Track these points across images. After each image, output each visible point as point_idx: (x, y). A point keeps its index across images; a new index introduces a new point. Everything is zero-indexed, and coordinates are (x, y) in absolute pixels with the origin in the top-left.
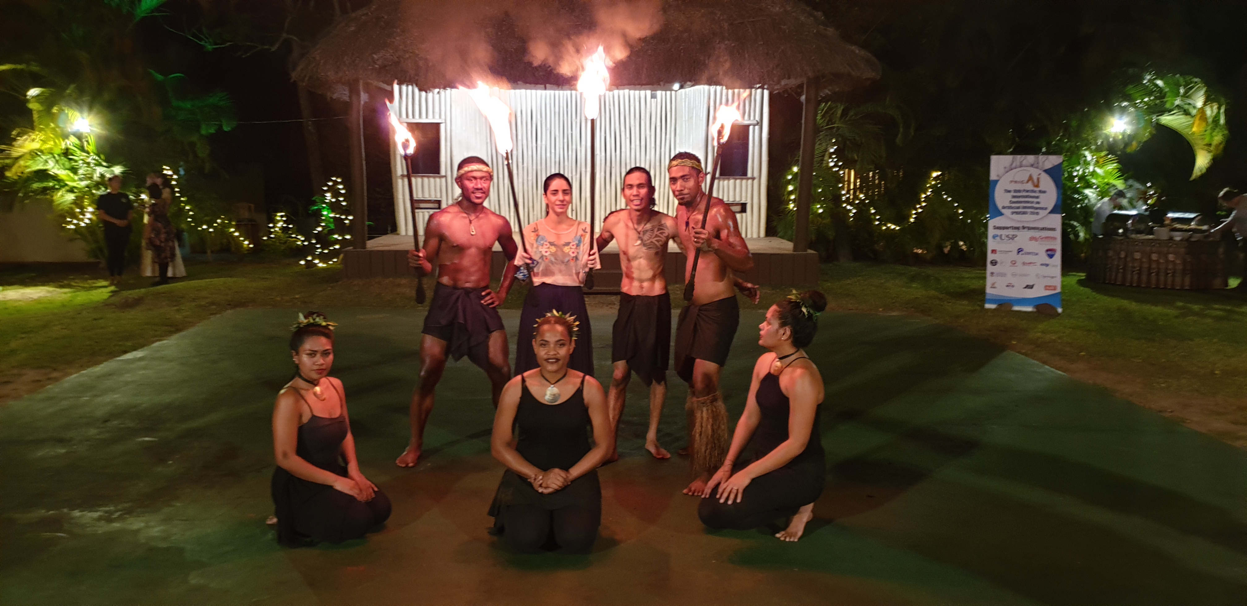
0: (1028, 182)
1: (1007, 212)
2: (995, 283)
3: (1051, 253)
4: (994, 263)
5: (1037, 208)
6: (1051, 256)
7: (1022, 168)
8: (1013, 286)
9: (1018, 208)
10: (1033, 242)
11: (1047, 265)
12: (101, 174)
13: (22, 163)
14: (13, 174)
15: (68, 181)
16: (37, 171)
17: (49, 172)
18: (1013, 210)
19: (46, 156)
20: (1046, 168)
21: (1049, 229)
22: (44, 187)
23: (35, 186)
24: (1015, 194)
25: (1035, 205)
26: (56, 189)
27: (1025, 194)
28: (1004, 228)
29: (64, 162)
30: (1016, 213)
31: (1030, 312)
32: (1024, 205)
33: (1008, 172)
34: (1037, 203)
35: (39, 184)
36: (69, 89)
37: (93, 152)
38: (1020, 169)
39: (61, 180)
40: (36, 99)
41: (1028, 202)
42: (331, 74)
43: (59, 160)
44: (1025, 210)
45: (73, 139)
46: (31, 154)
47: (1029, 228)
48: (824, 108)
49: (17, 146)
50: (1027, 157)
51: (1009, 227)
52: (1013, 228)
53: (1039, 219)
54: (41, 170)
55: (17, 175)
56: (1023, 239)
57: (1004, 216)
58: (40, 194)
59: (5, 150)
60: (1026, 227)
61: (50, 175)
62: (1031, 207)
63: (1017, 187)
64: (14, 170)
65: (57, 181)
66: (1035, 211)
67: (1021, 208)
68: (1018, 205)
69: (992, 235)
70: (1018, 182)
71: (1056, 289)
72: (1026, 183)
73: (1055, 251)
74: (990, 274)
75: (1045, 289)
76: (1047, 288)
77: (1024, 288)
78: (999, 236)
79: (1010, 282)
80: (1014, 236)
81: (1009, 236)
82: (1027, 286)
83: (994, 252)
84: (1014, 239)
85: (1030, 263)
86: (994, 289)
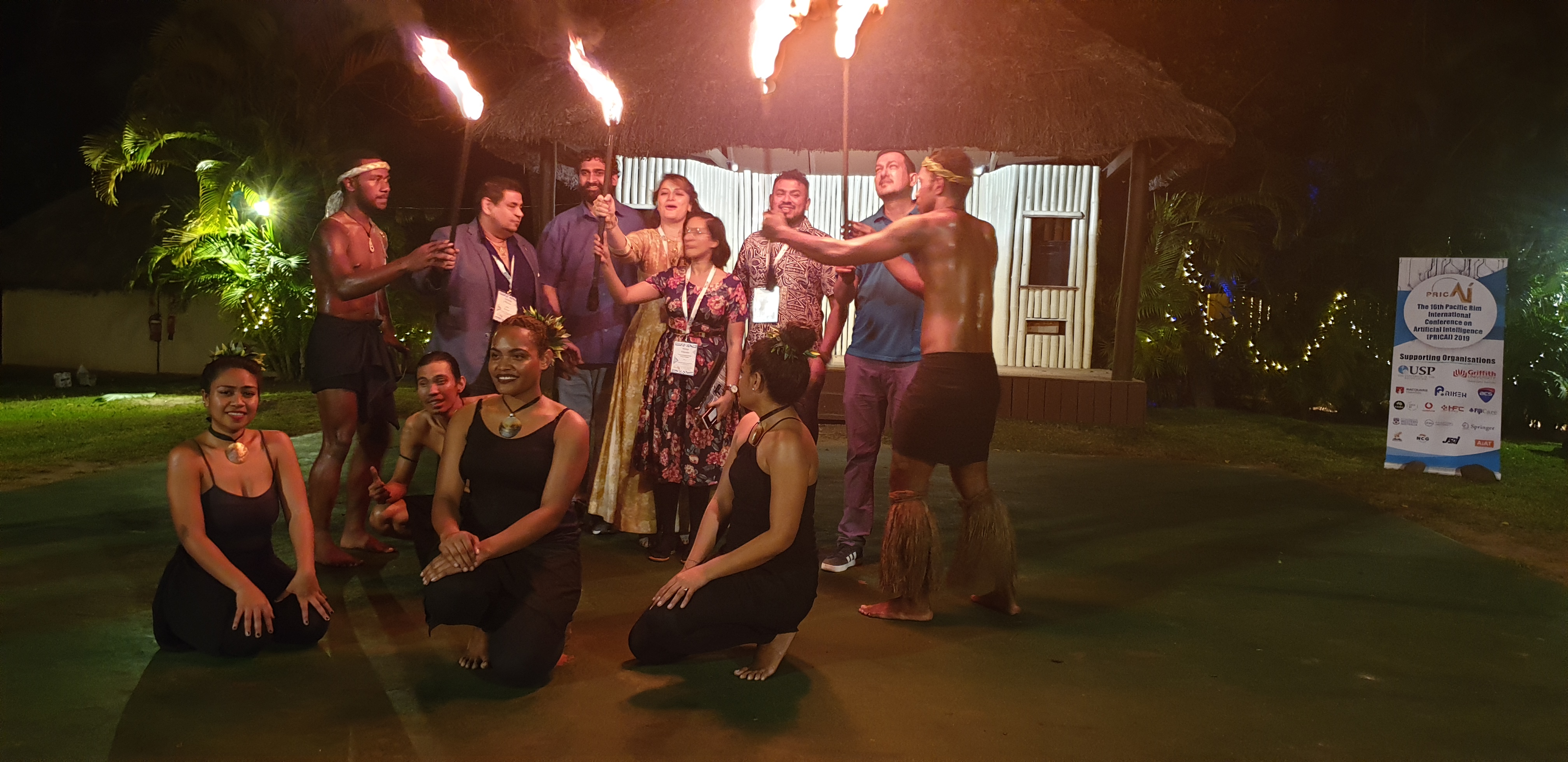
0: (1454, 294)
1: (1421, 336)
2: (1400, 433)
3: (1486, 395)
4: (1400, 405)
5: (1468, 331)
6: (1486, 399)
7: (1445, 276)
8: (1427, 439)
9: (1438, 330)
10: (1460, 377)
11: (1480, 411)
12: (275, 265)
13: (190, 250)
14: (180, 263)
15: (239, 272)
16: (207, 260)
17: (220, 262)
18: (1430, 333)
19: (220, 243)
20: (1481, 276)
21: (1484, 361)
22: (212, 279)
23: (203, 278)
24: (1433, 311)
25: (1463, 327)
26: (225, 282)
27: (1449, 311)
28: (1416, 358)
29: (239, 250)
30: (1435, 337)
31: (1451, 476)
32: (1446, 326)
33: (1424, 280)
34: (1466, 323)
35: (208, 275)
36: (245, 163)
37: (270, 240)
38: (1443, 276)
39: (232, 272)
40: (207, 173)
41: (1452, 322)
42: (512, 132)
43: (234, 248)
44: (1448, 333)
45: (250, 224)
46: (203, 240)
47: (1453, 359)
48: (1177, 200)
49: (188, 230)
50: (1454, 259)
51: (1424, 357)
52: (1428, 358)
53: (1471, 345)
54: (211, 259)
55: (184, 264)
56: (1444, 373)
57: (1416, 340)
58: (210, 287)
59: (173, 234)
60: (1449, 357)
61: (221, 265)
62: (1459, 330)
63: (1438, 301)
64: (181, 258)
65: (227, 272)
66: (1463, 335)
67: (1442, 329)
68: (1437, 326)
69: (1398, 367)
70: (1439, 295)
71: (1492, 445)
72: (1451, 296)
73: (1493, 391)
74: (1393, 421)
75: (1476, 445)
76: (1479, 443)
77: (1444, 442)
78: (1409, 368)
79: (1423, 433)
80: (1431, 369)
81: (1423, 369)
82: (1448, 439)
83: (1400, 392)
84: (1431, 373)
85: (1454, 408)
86: (1399, 442)
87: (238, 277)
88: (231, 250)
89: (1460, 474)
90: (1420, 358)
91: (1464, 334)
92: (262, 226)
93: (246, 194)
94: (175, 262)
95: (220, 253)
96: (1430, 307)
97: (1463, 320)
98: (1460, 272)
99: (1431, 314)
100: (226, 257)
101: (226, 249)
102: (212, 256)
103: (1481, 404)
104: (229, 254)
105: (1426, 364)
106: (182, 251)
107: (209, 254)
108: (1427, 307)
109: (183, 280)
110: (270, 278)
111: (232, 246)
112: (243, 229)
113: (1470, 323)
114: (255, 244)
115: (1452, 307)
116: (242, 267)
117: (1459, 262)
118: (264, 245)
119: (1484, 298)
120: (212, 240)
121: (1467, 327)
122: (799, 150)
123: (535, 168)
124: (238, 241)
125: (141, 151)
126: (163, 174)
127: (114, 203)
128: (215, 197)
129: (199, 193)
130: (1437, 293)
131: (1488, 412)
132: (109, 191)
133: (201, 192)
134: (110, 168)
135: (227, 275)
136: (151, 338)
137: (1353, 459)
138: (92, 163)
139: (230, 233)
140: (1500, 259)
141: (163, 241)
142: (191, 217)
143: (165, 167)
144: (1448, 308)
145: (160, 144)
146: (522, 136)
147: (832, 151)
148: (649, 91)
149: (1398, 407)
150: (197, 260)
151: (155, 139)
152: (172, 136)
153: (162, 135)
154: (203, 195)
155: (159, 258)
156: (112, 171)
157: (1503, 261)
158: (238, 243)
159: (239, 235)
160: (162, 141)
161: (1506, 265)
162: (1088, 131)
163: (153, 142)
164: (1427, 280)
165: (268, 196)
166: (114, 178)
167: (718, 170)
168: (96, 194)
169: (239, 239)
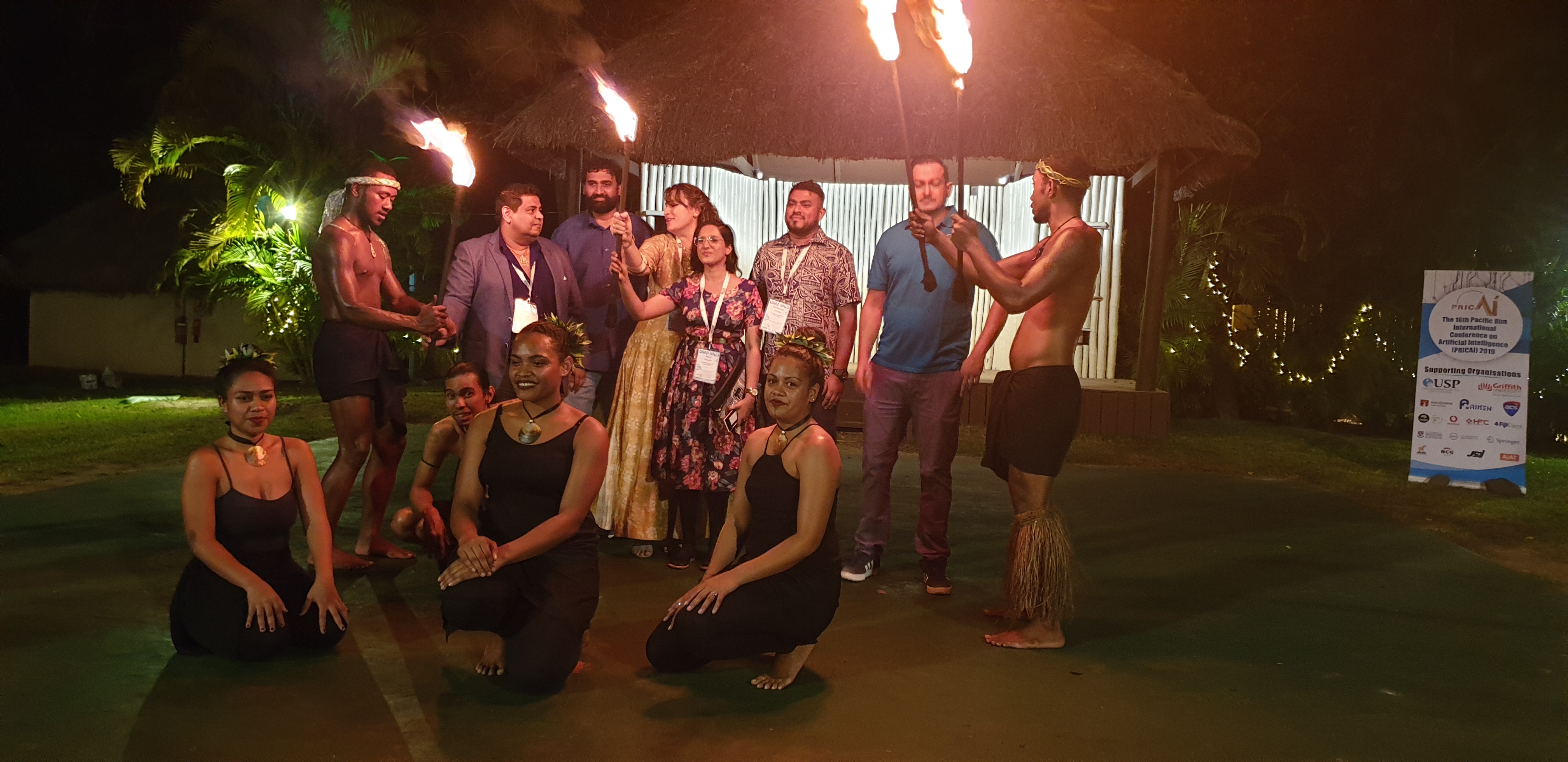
0: (1479, 307)
1: (1446, 348)
2: (1424, 447)
3: (1511, 408)
4: (1424, 418)
5: (1494, 344)
6: (1511, 413)
7: (1472, 288)
8: (1452, 452)
9: (1463, 343)
10: (1485, 391)
11: (1505, 425)
12: (301, 269)
13: (217, 253)
14: (206, 267)
15: (265, 276)
16: (233, 264)
17: (247, 266)
18: (1455, 346)
19: (247, 247)
20: (1506, 289)
21: (1509, 374)
22: (238, 283)
23: (229, 281)
24: (1458, 324)
25: (1488, 340)
26: (251, 286)
27: (1474, 324)
28: (1440, 370)
29: (266, 255)
30: (1460, 349)
31: (1476, 490)
32: (1472, 339)
33: (1449, 292)
34: (1491, 337)
35: (234, 278)
36: (272, 167)
37: (296, 244)
38: (1469, 289)
39: (259, 276)
40: (235, 177)
41: (1478, 335)
42: (538, 138)
43: (260, 252)
44: (1473, 346)
45: (277, 228)
46: (229, 243)
47: (1478, 372)
48: (1202, 212)
49: (215, 233)
50: (1480, 272)
51: (1449, 370)
52: (1454, 371)
53: (1497, 359)
54: (238, 263)
55: (210, 268)
56: (1469, 386)
57: (1441, 353)
58: (235, 291)
59: (201, 238)
60: (1474, 370)
61: (247, 269)
62: (1483, 343)
63: (1463, 314)
64: (208, 261)
65: (253, 276)
66: (1488, 348)
67: (1467, 343)
68: (1463, 339)
69: (1423, 380)
70: (1464, 308)
71: (1517, 459)
72: (1476, 309)
73: (1519, 405)
74: (1417, 434)
75: (1501, 459)
76: (1504, 457)
77: (1468, 456)
78: (1434, 381)
79: (1447, 447)
80: (1456, 382)
81: (1448, 382)
82: (1473, 453)
83: (1424, 403)
84: (1456, 386)
85: (1479, 421)
86: (1422, 455)
87: (264, 281)
88: (257, 254)
89: (1484, 488)
90: (1445, 371)
91: (1490, 347)
92: (288, 230)
93: (273, 198)
94: (202, 266)
95: (246, 256)
96: (1455, 320)
97: (1489, 333)
98: (1486, 285)
99: (1455, 327)
100: (252, 261)
101: (252, 253)
102: (238, 259)
103: (1505, 417)
104: (255, 258)
105: (1451, 377)
106: (209, 254)
107: (236, 257)
108: (1452, 320)
109: (209, 284)
110: (296, 282)
111: (258, 250)
112: (270, 233)
113: (1495, 337)
114: (281, 248)
115: (1477, 320)
116: (268, 270)
117: (1485, 275)
118: (290, 249)
119: (1509, 310)
120: (239, 244)
121: (1492, 341)
122: (824, 158)
123: (561, 174)
124: (265, 245)
125: (170, 154)
126: (190, 177)
127: (142, 206)
128: (242, 200)
129: (226, 196)
130: (1462, 306)
131: (1514, 426)
132: (137, 194)
133: (228, 196)
134: (140, 171)
135: (253, 278)
136: (177, 341)
137: (1377, 472)
138: (121, 166)
139: (256, 237)
140: (1527, 273)
141: (191, 244)
142: (217, 221)
143: (193, 171)
144: (1473, 321)
145: (188, 148)
146: (549, 143)
147: (857, 160)
148: (675, 99)
149: (1422, 420)
150: (223, 264)
151: (184, 143)
152: (201, 140)
153: (190, 138)
154: (231, 198)
155: (186, 261)
156: (140, 174)
157: (1529, 274)
158: (264, 247)
159: (266, 239)
160: (190, 145)
161: (1531, 278)
162: (1113, 141)
163: (181, 146)
164: (1453, 293)
165: (295, 201)
166: (142, 181)
167: (743, 178)
168: (124, 197)
169: (265, 243)
